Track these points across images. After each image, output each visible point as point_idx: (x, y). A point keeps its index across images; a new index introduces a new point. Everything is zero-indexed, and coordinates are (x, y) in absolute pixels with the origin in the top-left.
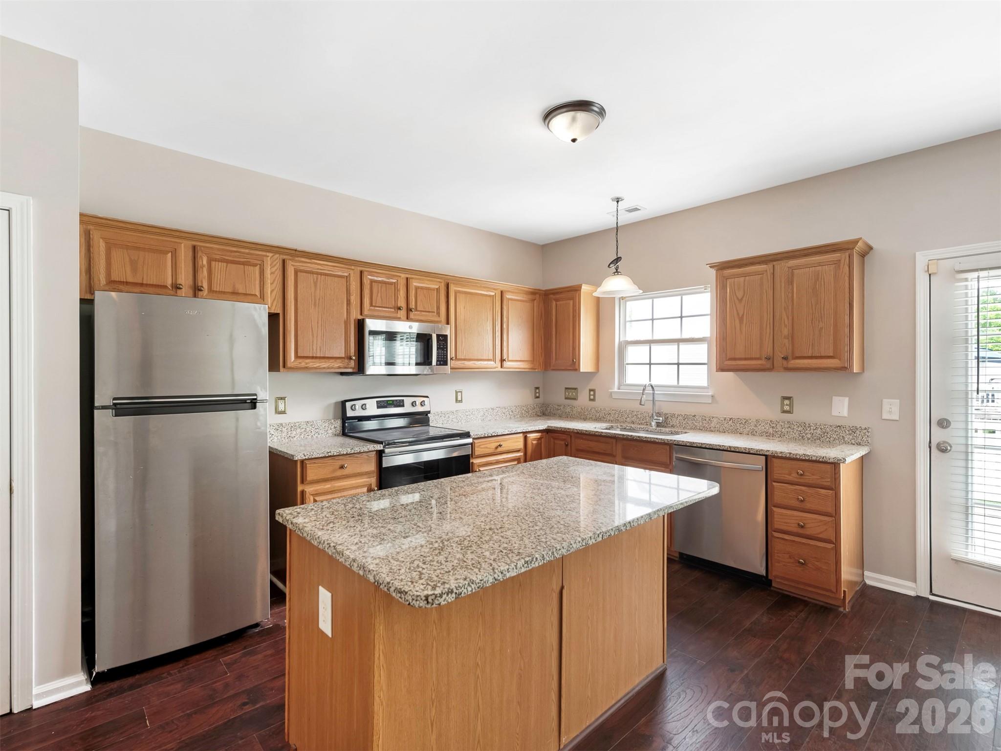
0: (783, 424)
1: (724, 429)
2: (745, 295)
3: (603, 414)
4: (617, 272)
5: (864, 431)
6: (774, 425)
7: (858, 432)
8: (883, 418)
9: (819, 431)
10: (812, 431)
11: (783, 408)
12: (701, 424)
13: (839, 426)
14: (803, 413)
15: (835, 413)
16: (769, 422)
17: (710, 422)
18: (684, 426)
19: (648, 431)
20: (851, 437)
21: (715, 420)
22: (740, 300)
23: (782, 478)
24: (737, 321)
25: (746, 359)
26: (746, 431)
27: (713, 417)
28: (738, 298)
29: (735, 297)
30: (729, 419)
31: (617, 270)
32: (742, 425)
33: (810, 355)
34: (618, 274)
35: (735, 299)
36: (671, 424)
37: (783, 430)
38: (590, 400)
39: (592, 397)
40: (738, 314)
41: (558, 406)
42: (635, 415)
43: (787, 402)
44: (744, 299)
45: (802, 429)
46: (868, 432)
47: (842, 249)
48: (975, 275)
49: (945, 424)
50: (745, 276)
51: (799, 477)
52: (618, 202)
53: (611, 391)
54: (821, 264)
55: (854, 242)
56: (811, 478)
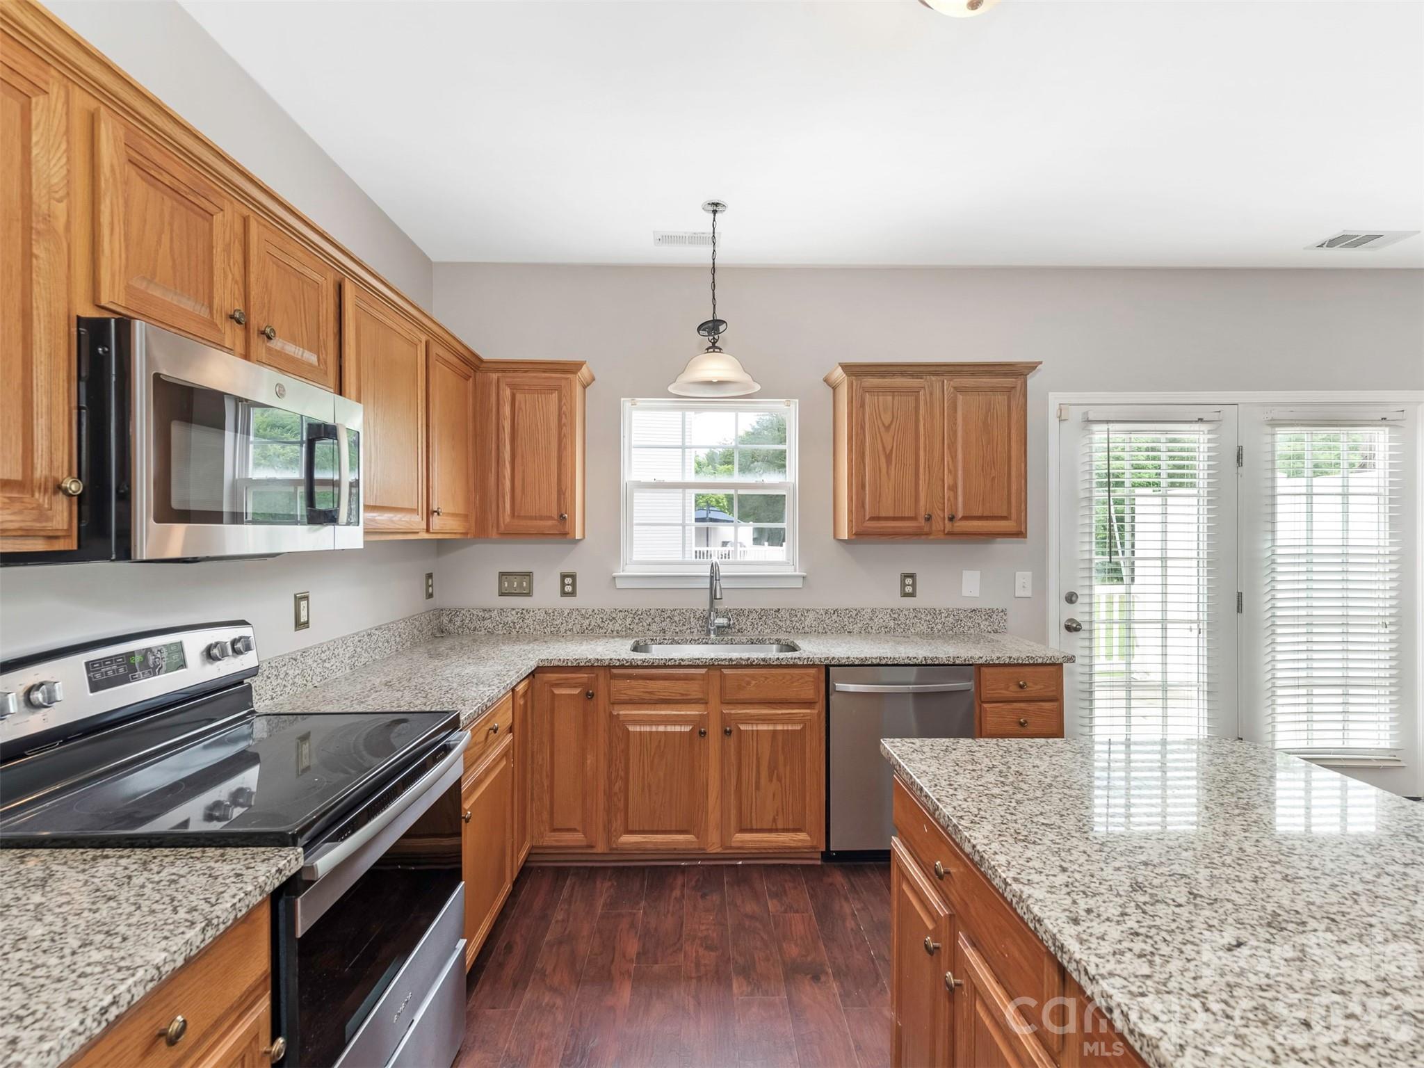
0: (907, 613)
1: (824, 628)
2: (895, 420)
3: (599, 621)
4: (714, 347)
5: (1001, 614)
6: (896, 616)
7: (994, 616)
8: (1017, 595)
9: (951, 619)
10: (943, 620)
11: (904, 590)
12: (788, 622)
13: (974, 610)
14: (927, 597)
15: (965, 592)
16: (889, 611)
17: (803, 619)
18: (759, 629)
19: (707, 643)
20: (987, 623)
21: (811, 616)
22: (888, 428)
23: (996, 695)
24: (883, 460)
25: (894, 519)
26: (857, 628)
27: (808, 611)
28: (883, 424)
29: (879, 422)
30: (832, 612)
31: (714, 344)
32: (851, 620)
33: (979, 515)
34: (714, 351)
35: (881, 425)
36: (737, 627)
37: (908, 622)
38: (564, 594)
39: (568, 589)
40: (884, 448)
41: (485, 610)
42: (669, 617)
43: (909, 581)
44: (893, 426)
45: (931, 617)
46: (1005, 615)
47: (1017, 373)
48: (1104, 427)
49: (1074, 599)
50: (893, 391)
51: (1019, 690)
52: (715, 212)
53: (614, 574)
54: (993, 390)
55: (1032, 367)
56: (1033, 689)
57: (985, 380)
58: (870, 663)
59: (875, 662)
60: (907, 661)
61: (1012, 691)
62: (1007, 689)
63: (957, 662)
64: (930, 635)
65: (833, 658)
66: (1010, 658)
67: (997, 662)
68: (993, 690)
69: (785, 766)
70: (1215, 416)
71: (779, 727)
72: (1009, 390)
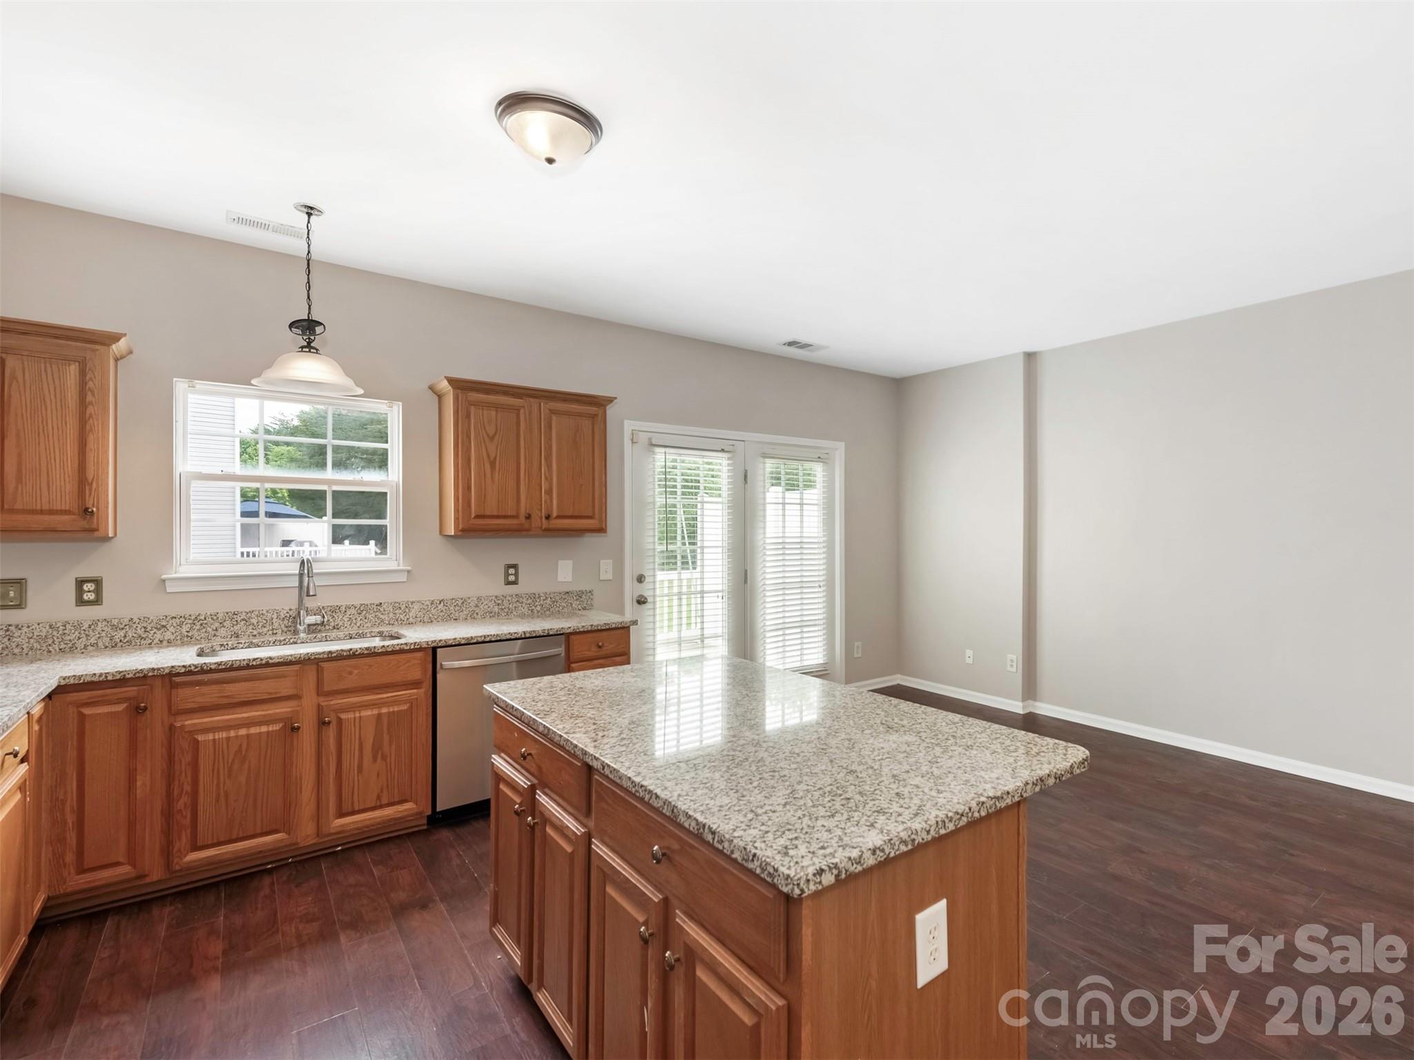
0: (510, 598)
1: (430, 618)
2: (498, 431)
3: (141, 632)
4: (309, 347)
5: (589, 594)
6: (500, 602)
7: (584, 596)
8: (601, 579)
9: (548, 601)
10: (541, 602)
11: (508, 579)
12: (391, 615)
13: (567, 593)
14: (527, 584)
15: (560, 578)
16: (494, 598)
17: (407, 611)
18: (358, 624)
19: (296, 643)
20: (578, 603)
21: (416, 607)
22: (492, 439)
23: (581, 656)
24: (488, 466)
25: (498, 517)
26: (463, 615)
27: (412, 603)
28: (488, 436)
29: (484, 431)
30: (438, 602)
31: (309, 343)
32: (457, 608)
33: (570, 514)
34: (310, 351)
35: (485, 435)
36: (332, 624)
37: (511, 605)
38: (81, 603)
39: (89, 596)
40: (488, 456)
42: (243, 620)
43: (512, 571)
44: (497, 437)
45: (531, 601)
46: (592, 595)
47: (597, 405)
48: (663, 450)
49: (643, 579)
50: (497, 407)
51: (598, 649)
52: (309, 215)
53: (164, 577)
54: (580, 415)
55: (610, 400)
56: (609, 648)
57: (574, 406)
58: (475, 641)
59: (480, 640)
60: (508, 637)
61: (593, 652)
62: (589, 650)
63: (551, 633)
64: (532, 615)
65: (440, 641)
66: (592, 626)
67: (582, 630)
68: (579, 652)
69: (390, 745)
70: (731, 448)
71: (384, 710)
72: (593, 417)
